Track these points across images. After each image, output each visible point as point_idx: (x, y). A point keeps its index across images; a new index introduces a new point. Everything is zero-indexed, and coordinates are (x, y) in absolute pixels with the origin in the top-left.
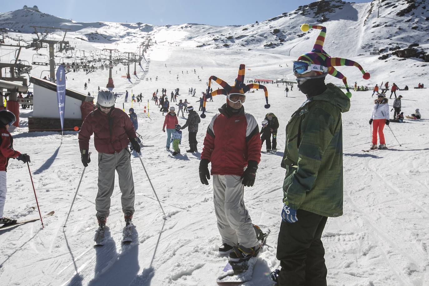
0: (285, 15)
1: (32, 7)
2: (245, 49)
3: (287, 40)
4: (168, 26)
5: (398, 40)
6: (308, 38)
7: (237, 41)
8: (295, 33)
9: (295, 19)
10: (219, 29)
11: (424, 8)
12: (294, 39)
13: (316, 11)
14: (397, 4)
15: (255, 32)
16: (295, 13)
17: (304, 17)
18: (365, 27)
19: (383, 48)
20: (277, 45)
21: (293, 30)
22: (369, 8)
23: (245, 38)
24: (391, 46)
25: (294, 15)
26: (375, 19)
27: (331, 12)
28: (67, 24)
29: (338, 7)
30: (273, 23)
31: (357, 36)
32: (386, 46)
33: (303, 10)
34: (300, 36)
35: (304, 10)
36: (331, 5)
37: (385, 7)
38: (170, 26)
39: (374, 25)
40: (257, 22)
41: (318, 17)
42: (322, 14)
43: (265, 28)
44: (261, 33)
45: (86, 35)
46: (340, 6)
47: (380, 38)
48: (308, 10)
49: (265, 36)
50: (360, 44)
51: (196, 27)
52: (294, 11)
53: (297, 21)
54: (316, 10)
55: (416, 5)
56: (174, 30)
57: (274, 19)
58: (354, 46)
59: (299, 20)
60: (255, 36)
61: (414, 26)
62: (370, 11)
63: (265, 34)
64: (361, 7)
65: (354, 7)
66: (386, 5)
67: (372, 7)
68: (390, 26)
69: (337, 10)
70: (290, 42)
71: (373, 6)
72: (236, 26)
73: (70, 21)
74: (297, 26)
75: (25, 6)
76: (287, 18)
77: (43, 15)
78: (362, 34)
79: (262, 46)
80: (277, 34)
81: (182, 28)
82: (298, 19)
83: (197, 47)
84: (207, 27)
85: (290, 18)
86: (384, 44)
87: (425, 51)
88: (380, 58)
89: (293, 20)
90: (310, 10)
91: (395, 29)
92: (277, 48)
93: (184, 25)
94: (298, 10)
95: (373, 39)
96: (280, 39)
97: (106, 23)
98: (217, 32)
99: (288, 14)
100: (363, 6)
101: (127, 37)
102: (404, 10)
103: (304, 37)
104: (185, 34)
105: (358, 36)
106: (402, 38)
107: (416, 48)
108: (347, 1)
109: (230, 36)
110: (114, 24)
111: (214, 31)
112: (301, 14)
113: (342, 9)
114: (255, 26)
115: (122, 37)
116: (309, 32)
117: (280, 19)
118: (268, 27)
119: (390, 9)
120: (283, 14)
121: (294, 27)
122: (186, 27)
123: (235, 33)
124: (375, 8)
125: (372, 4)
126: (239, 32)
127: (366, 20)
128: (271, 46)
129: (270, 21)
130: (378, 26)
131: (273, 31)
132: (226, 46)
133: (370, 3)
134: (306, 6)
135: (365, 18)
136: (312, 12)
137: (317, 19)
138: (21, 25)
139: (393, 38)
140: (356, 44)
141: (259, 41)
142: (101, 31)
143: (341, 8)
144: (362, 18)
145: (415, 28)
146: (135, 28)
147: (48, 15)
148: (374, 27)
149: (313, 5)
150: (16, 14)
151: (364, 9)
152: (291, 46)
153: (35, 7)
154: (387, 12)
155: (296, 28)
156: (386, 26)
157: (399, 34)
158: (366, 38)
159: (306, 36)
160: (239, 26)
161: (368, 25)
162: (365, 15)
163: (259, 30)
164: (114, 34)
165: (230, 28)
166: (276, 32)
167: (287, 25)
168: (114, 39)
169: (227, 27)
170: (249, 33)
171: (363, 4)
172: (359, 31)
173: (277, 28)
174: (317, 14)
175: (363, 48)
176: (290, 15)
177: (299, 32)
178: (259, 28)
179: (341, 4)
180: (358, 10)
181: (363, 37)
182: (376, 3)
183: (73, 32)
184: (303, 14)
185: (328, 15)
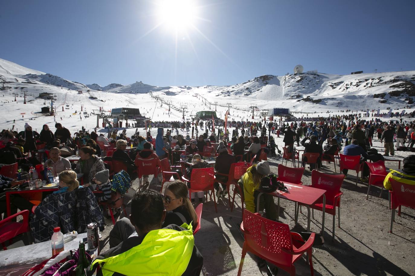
0: (249, 81)
1: (140, 82)
2: (237, 96)
3: (253, 92)
4: (198, 87)
5: (298, 92)
6: (262, 91)
7: (231, 93)
8: (255, 89)
9: (254, 83)
10: (221, 88)
11: (306, 79)
12: (255, 91)
14: (295, 78)
15: (238, 89)
16: (254, 81)
19: (293, 95)
20: (250, 94)
21: (254, 88)
22: (284, 79)
23: (235, 92)
24: (296, 95)
25: (253, 82)
26: (288, 84)
28: (155, 88)
29: (271, 78)
30: (245, 85)
32: (294, 95)
33: (257, 79)
34: (258, 90)
37: (291, 79)
38: (199, 87)
39: (288, 86)
40: (237, 84)
42: (265, 81)
43: (242, 87)
45: (165, 92)
47: (291, 91)
49: (243, 90)
50: (283, 94)
51: (211, 87)
52: (253, 80)
53: (255, 84)
55: (303, 78)
56: (202, 89)
57: (245, 83)
60: (239, 90)
61: (304, 86)
62: (285, 80)
63: (242, 90)
65: (277, 78)
66: (291, 77)
67: (286, 78)
68: (294, 86)
69: (271, 79)
70: (254, 93)
72: (228, 86)
75: (137, 82)
76: (251, 83)
77: (145, 85)
78: (284, 89)
79: (243, 95)
81: (205, 88)
82: (255, 83)
83: (216, 96)
84: (216, 87)
86: (293, 94)
87: (313, 99)
88: (297, 101)
91: (296, 88)
92: (249, 96)
93: (205, 86)
94: (255, 79)
95: (288, 92)
96: (249, 92)
97: (171, 87)
98: (220, 89)
100: (282, 77)
101: (182, 92)
102: (299, 80)
104: (207, 90)
105: (282, 91)
106: (300, 91)
107: (309, 97)
108: (275, 76)
109: (228, 90)
110: (175, 87)
113: (273, 79)
114: (237, 86)
115: (180, 92)
117: (247, 83)
118: (243, 86)
119: (293, 80)
121: (254, 87)
122: (207, 87)
123: (229, 89)
124: (287, 79)
125: (285, 77)
126: (230, 89)
128: (247, 95)
129: (243, 84)
130: (289, 86)
131: (246, 88)
132: (229, 95)
134: (258, 78)
135: (283, 83)
136: (261, 80)
138: (137, 90)
139: (296, 91)
140: (282, 93)
141: (241, 93)
142: (170, 90)
145: (304, 87)
146: (184, 88)
147: (147, 85)
148: (288, 87)
149: (261, 77)
150: (133, 85)
151: (282, 79)
152: (255, 95)
153: (141, 81)
156: (293, 86)
157: (298, 90)
158: (286, 91)
159: (261, 90)
160: (230, 86)
161: (285, 86)
164: (176, 92)
165: (226, 87)
166: (247, 89)
167: (251, 85)
168: (176, 93)
169: (224, 87)
170: (236, 89)
172: (282, 88)
173: (247, 87)
174: (263, 81)
175: (285, 95)
176: (252, 81)
177: (257, 89)
178: (239, 87)
179: (272, 77)
180: (280, 80)
181: (284, 91)
182: (287, 76)
183: (159, 92)
184: (257, 81)
185: (268, 81)
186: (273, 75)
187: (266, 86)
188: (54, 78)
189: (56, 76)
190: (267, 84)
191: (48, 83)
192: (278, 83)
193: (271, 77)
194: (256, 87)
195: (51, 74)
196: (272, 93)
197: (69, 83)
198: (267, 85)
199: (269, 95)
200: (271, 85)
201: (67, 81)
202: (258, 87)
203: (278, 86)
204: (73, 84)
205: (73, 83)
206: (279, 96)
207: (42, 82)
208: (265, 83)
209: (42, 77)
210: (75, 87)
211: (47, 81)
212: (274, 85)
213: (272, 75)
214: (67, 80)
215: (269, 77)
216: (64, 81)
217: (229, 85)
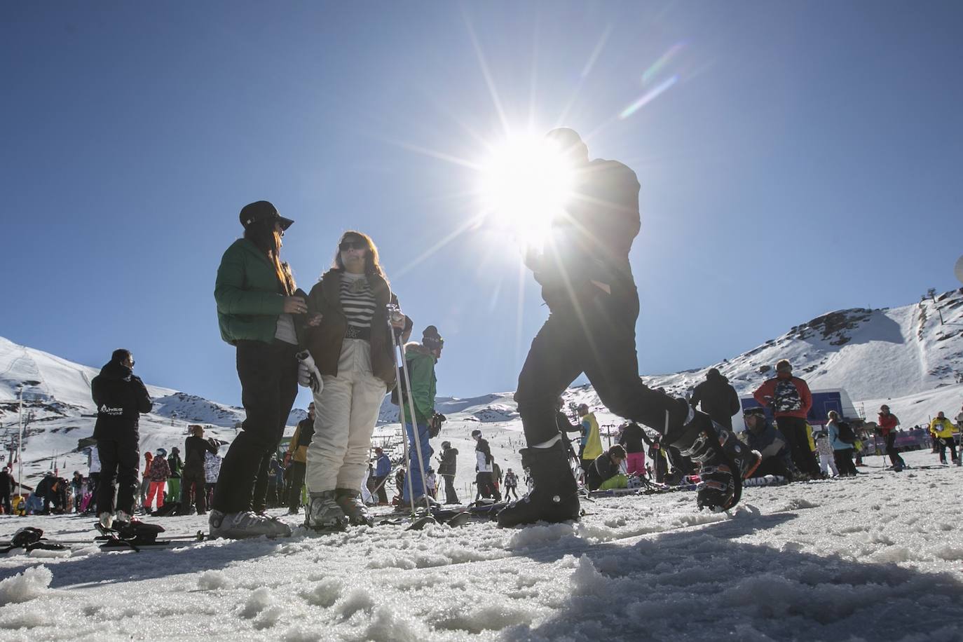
0: (771, 343)
4: (586, 387)
6: (825, 372)
9: (790, 347)
13: (824, 330)
16: (788, 338)
17: (804, 342)
18: (924, 342)
22: (920, 312)
25: (787, 342)
26: (938, 328)
27: (852, 327)
28: (448, 403)
29: (860, 318)
30: (753, 358)
31: (913, 358)
33: (799, 332)
34: (808, 371)
35: (801, 333)
36: (848, 318)
37: (950, 308)
39: (940, 336)
40: (725, 360)
41: (830, 338)
42: (836, 333)
43: (743, 366)
44: (741, 374)
45: (476, 414)
46: (864, 317)
48: (809, 331)
49: (748, 378)
50: (925, 368)
52: (783, 337)
53: (795, 349)
54: (823, 328)
57: (754, 352)
58: (914, 373)
59: (798, 347)
62: (923, 316)
63: (746, 375)
64: (902, 313)
65: (887, 315)
66: (949, 303)
67: (924, 311)
69: (860, 323)
71: (925, 309)
72: (692, 371)
73: (451, 399)
74: (797, 357)
76: (778, 347)
78: (922, 353)
80: (767, 373)
82: (795, 345)
85: (781, 346)
89: (787, 350)
90: (812, 330)
94: (791, 333)
95: (946, 358)
97: (498, 394)
99: (776, 341)
100: (907, 310)
103: (815, 371)
105: (916, 358)
108: (873, 308)
109: (689, 385)
111: (660, 383)
112: (799, 338)
113: (869, 320)
116: (822, 363)
117: (764, 351)
118: (748, 364)
119: (960, 311)
120: (767, 343)
124: (931, 312)
125: (920, 306)
127: (920, 332)
129: (747, 355)
130: (948, 337)
131: (758, 369)
133: (918, 305)
134: (805, 326)
135: (917, 329)
136: (816, 332)
137: (829, 341)
140: (918, 369)
142: (494, 406)
143: (867, 319)
144: (911, 328)
148: (941, 339)
149: (815, 323)
151: (910, 313)
154: (956, 314)
155: (798, 360)
158: (933, 358)
159: (820, 368)
160: (700, 369)
161: (928, 339)
162: (916, 325)
163: (735, 371)
165: (685, 375)
166: (765, 370)
169: (679, 375)
171: (905, 308)
172: (915, 350)
173: (765, 364)
174: (826, 334)
175: (933, 374)
176: (780, 342)
177: (803, 365)
178: (732, 369)
179: (864, 315)
180: (898, 320)
181: (927, 358)
182: (929, 303)
183: (459, 414)
184: (802, 338)
185: (846, 333)
186: (866, 308)
187: (842, 350)
188: (191, 402)
189: (194, 397)
190: (843, 342)
191: (175, 415)
192: (892, 333)
193: (860, 314)
194: (802, 358)
195: (184, 392)
196: (870, 371)
197: (223, 411)
198: (846, 347)
199: (860, 382)
200: (864, 345)
201: (218, 408)
202: (809, 358)
203: (893, 346)
204: (232, 413)
205: (232, 410)
206: (907, 380)
207: (162, 415)
208: (838, 339)
209: (163, 403)
210: (234, 421)
211: (172, 412)
212: (874, 344)
213: (860, 310)
214: (219, 405)
215: (848, 316)
216: (211, 407)
217: (694, 369)
